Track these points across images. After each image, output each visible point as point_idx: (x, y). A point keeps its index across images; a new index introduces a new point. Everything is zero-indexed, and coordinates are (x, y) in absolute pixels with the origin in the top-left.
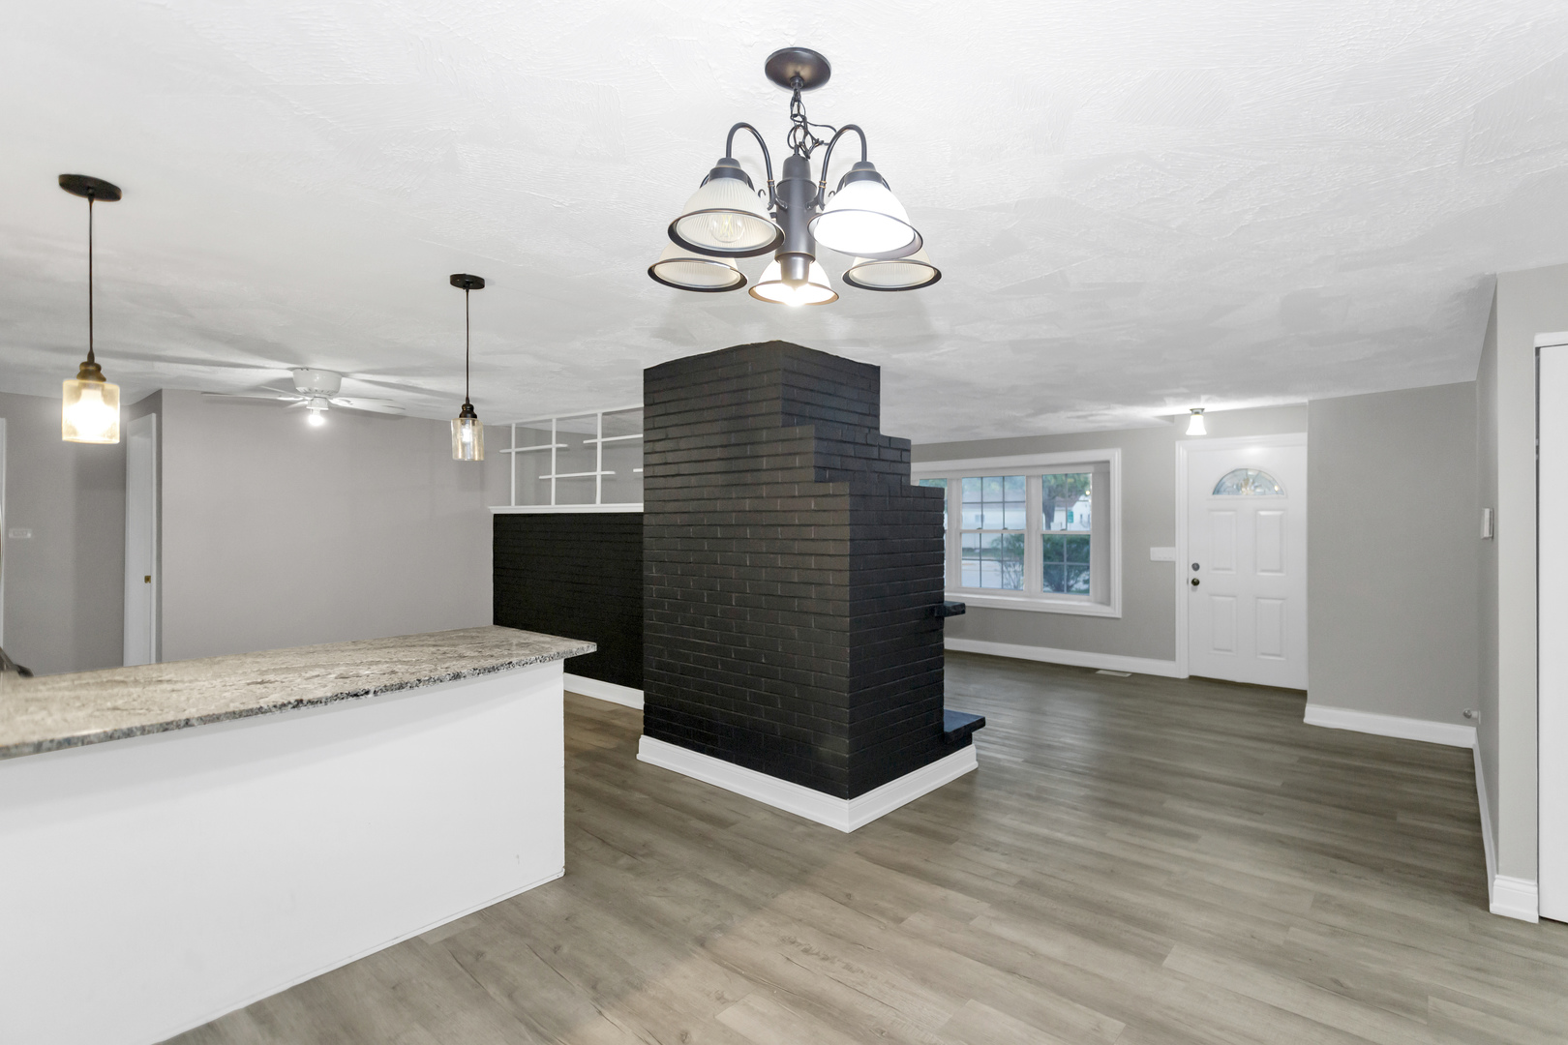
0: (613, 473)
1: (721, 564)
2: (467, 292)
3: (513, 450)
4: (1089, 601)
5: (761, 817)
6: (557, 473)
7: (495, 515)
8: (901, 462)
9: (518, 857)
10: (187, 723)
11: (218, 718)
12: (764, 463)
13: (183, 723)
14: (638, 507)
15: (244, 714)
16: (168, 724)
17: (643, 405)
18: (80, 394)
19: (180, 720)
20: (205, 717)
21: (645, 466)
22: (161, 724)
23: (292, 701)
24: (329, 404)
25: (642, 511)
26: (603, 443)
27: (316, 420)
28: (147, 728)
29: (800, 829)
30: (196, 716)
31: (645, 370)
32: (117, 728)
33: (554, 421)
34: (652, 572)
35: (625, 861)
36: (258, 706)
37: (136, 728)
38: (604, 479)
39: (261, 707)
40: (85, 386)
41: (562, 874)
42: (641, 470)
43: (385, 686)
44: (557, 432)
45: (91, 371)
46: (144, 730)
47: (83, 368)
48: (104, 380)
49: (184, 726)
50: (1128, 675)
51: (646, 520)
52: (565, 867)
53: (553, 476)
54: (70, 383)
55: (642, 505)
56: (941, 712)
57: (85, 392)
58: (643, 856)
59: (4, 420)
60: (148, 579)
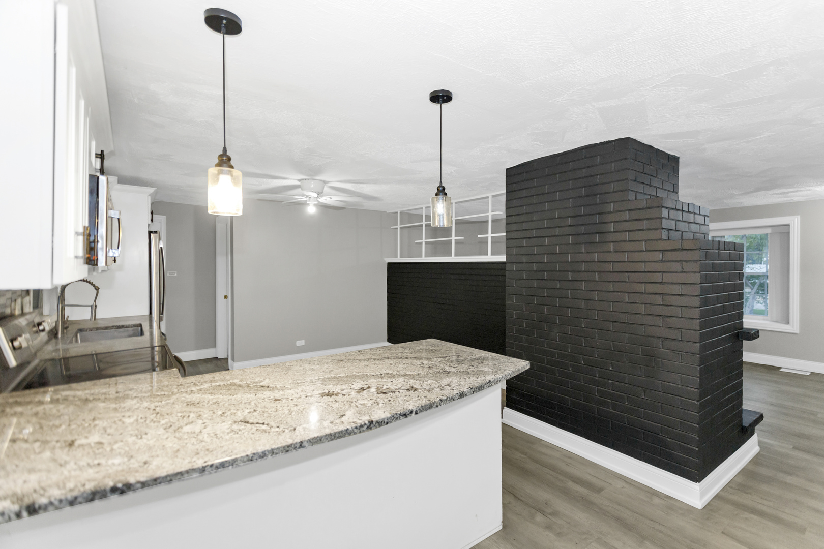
0: (463, 238)
1: (572, 298)
2: (441, 104)
3: (399, 226)
4: (767, 320)
5: (619, 484)
6: (425, 239)
7: (388, 263)
8: (705, 225)
9: (477, 516)
10: (301, 445)
11: (321, 440)
12: (612, 227)
13: (298, 445)
14: (502, 258)
15: (337, 435)
16: (288, 446)
17: (505, 191)
18: (218, 179)
19: (296, 443)
20: (312, 439)
21: (507, 232)
22: (284, 447)
23: (367, 422)
24: (318, 201)
25: (505, 261)
26: (456, 220)
27: (311, 210)
28: (275, 451)
29: (656, 500)
30: (307, 439)
31: (507, 169)
32: (255, 452)
33: (424, 208)
34: (512, 301)
35: (539, 518)
36: (346, 428)
37: (268, 451)
38: (457, 242)
39: (348, 429)
40: (220, 172)
41: (501, 527)
42: (504, 234)
43: (422, 406)
44: (425, 215)
45: (225, 160)
46: (273, 453)
47: (220, 159)
48: (232, 167)
49: (299, 448)
50: (809, 374)
51: (508, 267)
52: (503, 522)
53: (424, 241)
54: (213, 170)
55: (505, 256)
56: (741, 411)
57: (222, 177)
58: (550, 514)
59: (164, 217)
60: (226, 297)
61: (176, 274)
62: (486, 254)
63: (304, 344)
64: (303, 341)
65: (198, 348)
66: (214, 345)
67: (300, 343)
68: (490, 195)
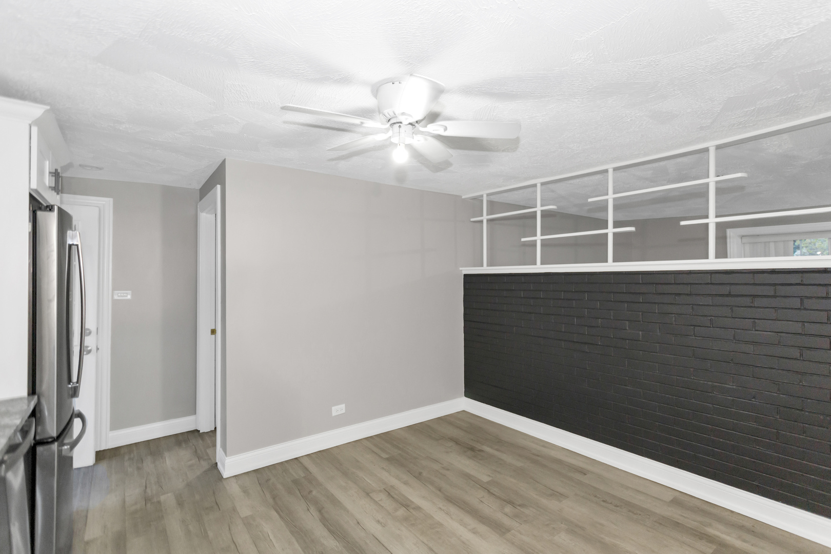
0: (626, 230)
3: (485, 218)
6: (541, 235)
7: (465, 275)
33: (538, 186)
38: (617, 238)
53: (539, 237)
59: (111, 200)
60: (213, 332)
61: (129, 297)
62: (706, 257)
63: (344, 411)
64: (343, 406)
65: (167, 416)
66: (193, 410)
67: (338, 410)
68: (711, 144)
